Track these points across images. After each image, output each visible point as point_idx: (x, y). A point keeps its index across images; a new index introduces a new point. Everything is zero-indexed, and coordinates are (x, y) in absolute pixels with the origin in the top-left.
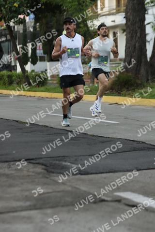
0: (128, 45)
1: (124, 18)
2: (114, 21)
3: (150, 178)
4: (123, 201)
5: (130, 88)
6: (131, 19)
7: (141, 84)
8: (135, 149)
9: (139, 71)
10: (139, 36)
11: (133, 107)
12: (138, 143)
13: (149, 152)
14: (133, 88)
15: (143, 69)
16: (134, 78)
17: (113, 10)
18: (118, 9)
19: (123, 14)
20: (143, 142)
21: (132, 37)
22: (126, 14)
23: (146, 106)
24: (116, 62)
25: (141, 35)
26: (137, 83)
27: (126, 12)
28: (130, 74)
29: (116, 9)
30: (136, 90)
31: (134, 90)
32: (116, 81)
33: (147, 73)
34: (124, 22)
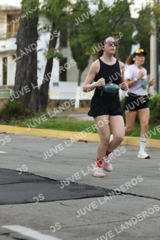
0: (18, 72)
1: (16, 43)
2: (4, 47)
3: (39, 211)
4: (12, 235)
5: (19, 118)
6: (22, 45)
7: (30, 113)
8: (23, 181)
9: (29, 99)
10: (30, 63)
11: (22, 137)
12: (26, 175)
13: (38, 184)
14: (22, 117)
15: (33, 98)
16: (24, 107)
17: (4, 34)
18: (9, 33)
19: (15, 40)
20: (32, 174)
21: (22, 64)
22: (18, 40)
23: (35, 136)
24: (4, 89)
25: (32, 62)
26: (26, 113)
27: (18, 37)
28: (20, 103)
29: (7, 34)
30: (25, 119)
31: (23, 119)
32: (5, 109)
33: (37, 101)
34: (15, 47)
